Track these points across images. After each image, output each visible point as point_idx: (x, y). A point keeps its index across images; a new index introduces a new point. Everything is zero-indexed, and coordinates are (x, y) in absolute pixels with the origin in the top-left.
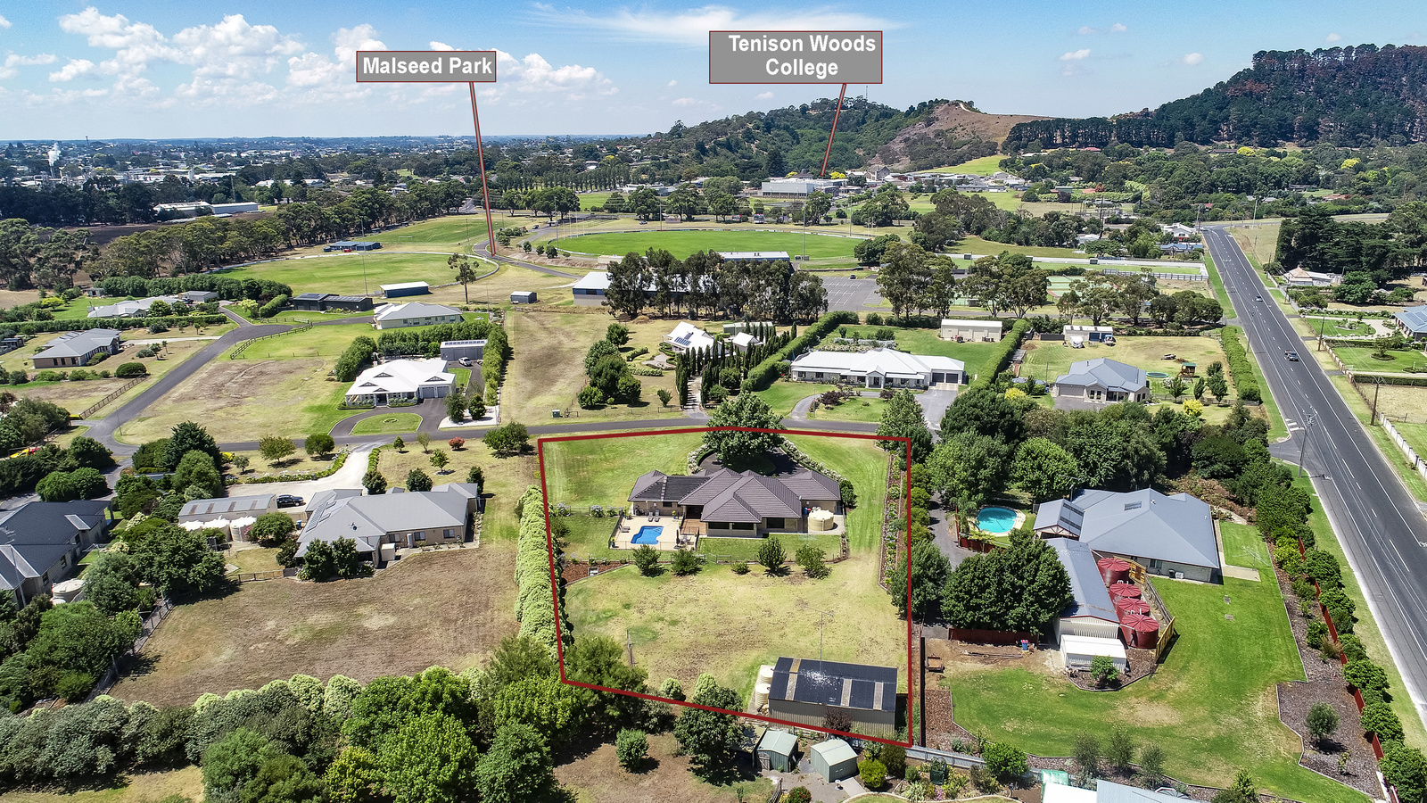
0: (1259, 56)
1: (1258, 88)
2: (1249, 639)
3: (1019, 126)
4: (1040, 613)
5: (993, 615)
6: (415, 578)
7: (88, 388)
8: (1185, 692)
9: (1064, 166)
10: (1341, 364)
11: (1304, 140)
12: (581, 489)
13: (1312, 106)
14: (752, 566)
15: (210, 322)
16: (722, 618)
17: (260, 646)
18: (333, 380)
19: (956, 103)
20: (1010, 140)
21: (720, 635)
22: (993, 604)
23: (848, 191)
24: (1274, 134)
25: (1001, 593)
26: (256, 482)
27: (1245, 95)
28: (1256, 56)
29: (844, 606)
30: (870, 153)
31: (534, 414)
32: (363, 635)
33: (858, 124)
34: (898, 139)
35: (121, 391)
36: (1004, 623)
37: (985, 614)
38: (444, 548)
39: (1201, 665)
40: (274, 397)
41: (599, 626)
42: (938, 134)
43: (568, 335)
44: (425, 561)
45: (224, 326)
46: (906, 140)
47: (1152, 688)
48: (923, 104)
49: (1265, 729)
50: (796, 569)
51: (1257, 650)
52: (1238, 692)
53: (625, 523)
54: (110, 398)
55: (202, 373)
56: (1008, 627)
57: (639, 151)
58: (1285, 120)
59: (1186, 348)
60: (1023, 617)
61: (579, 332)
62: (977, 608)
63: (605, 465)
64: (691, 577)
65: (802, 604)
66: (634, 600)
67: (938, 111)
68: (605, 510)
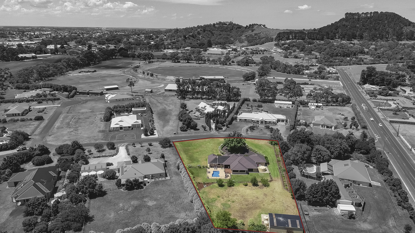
0: (347, 14)
1: (347, 24)
2: (383, 203)
3: (280, 33)
4: (332, 199)
5: (320, 199)
6: (156, 189)
7: (27, 124)
8: (371, 219)
9: (293, 46)
10: (386, 117)
11: (359, 39)
12: (192, 159)
13: (361, 29)
14: (248, 183)
15: (55, 100)
16: (246, 200)
17: (121, 212)
18: (102, 121)
19: (260, 25)
20: (277, 37)
21: (247, 205)
22: (320, 196)
23: (232, 53)
24: (351, 37)
25: (322, 193)
26: (95, 157)
27: (343, 25)
28: (345, 14)
29: (277, 195)
30: (235, 39)
31: (167, 133)
32: (149, 207)
33: (231, 30)
34: (243, 35)
35: (39, 126)
36: (323, 202)
37: (318, 199)
38: (160, 179)
39: (373, 211)
40: (87, 127)
41: (213, 203)
42: (256, 34)
43: (167, 105)
44: (156, 183)
45: (60, 101)
46: (246, 36)
47: (363, 219)
48: (250, 25)
49: (393, 230)
50: (260, 184)
51: (386, 207)
52: (384, 219)
53: (208, 170)
54: (36, 128)
55: (61, 118)
56: (324, 202)
57: (166, 37)
58: (354, 33)
59: (343, 111)
60: (328, 200)
61: (170, 104)
62: (316, 197)
63: (195, 151)
64: (233, 187)
65: (265, 195)
66: (220, 195)
67: (255, 27)
68: (202, 166)
